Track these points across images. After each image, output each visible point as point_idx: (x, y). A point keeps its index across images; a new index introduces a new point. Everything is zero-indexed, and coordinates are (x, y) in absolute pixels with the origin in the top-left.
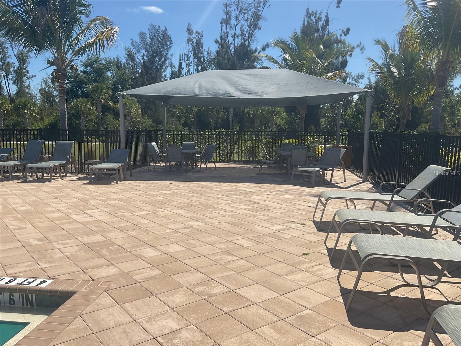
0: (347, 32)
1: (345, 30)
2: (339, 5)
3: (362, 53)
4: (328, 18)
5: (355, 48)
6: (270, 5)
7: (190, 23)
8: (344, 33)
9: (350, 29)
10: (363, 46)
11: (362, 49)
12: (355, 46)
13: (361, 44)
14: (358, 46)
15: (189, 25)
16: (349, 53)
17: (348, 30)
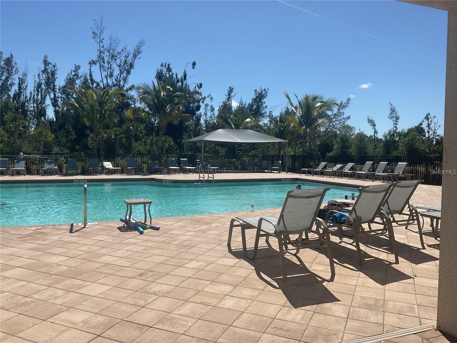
0: (200, 86)
1: (199, 85)
2: (194, 67)
3: (211, 102)
4: (186, 74)
5: (206, 98)
6: (140, 58)
7: (46, 56)
8: (198, 87)
9: (202, 84)
10: (212, 97)
11: (211, 99)
12: (207, 96)
13: (210, 95)
14: (208, 96)
15: (46, 57)
16: (202, 101)
17: (201, 85)
